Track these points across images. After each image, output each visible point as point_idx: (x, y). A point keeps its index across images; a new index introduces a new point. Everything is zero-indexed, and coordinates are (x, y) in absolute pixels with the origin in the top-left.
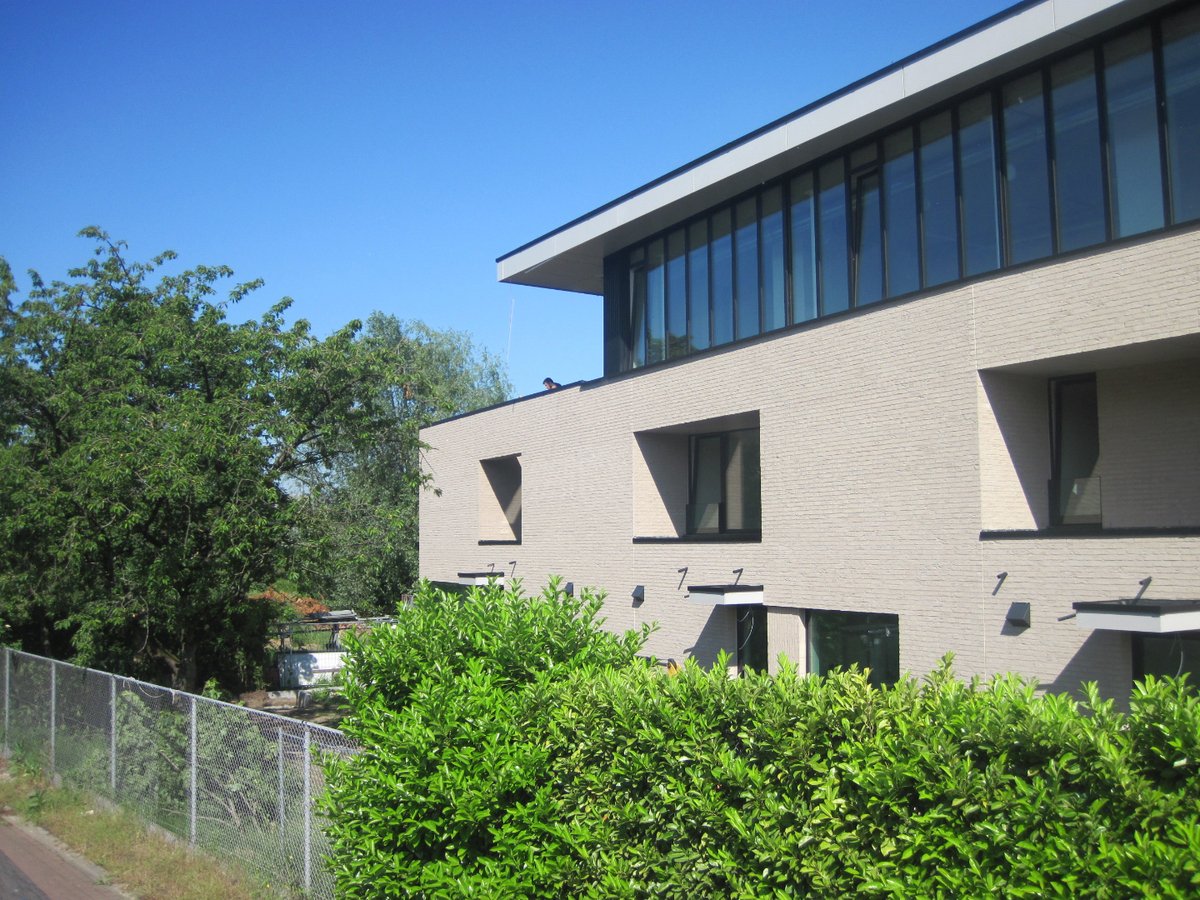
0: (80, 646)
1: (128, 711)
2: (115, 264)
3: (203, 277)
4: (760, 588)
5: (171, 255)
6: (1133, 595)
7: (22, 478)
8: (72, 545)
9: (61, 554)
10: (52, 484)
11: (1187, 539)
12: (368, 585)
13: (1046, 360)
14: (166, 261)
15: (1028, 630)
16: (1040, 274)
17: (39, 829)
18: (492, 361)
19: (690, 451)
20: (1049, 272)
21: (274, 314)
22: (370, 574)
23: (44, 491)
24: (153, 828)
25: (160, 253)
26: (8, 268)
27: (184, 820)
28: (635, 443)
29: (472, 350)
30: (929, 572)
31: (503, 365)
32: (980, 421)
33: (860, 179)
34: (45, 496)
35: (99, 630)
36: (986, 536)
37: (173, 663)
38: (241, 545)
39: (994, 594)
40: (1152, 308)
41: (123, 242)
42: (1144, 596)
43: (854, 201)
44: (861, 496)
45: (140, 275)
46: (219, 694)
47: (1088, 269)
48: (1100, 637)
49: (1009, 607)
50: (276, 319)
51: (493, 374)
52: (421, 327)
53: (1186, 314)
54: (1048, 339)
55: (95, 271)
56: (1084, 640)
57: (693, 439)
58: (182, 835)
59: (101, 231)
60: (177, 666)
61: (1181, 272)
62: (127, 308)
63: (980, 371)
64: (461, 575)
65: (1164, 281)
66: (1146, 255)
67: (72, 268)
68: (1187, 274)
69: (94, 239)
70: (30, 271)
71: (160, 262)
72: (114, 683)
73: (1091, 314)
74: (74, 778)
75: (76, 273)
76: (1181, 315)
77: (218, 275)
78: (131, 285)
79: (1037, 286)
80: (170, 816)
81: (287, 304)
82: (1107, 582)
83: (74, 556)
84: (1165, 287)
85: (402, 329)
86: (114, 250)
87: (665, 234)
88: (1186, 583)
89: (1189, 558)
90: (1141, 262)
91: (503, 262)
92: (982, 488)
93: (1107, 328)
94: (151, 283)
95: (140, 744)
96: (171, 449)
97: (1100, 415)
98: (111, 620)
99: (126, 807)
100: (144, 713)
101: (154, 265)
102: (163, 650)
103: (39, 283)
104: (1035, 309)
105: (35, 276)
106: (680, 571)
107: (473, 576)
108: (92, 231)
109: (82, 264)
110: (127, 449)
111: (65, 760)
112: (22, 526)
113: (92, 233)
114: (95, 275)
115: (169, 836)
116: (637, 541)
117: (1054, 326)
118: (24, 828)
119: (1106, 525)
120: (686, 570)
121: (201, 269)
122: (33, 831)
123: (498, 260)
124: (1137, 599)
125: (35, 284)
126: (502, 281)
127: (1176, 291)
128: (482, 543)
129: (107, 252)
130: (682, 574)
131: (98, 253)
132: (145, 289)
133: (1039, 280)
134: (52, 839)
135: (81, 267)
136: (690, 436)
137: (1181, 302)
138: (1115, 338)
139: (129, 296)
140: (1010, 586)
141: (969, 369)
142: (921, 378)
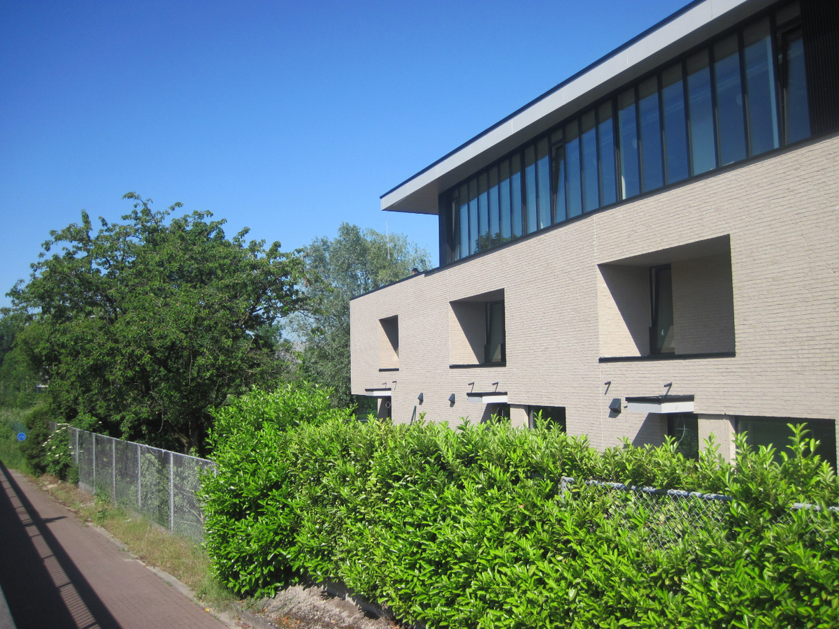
0: (124, 429)
1: (149, 464)
2: (147, 212)
3: (196, 217)
4: (506, 394)
5: (179, 205)
6: (664, 393)
7: (91, 336)
8: (117, 374)
9: (111, 378)
10: (108, 339)
11: (687, 361)
12: (342, 400)
13: (626, 258)
14: (177, 208)
15: (620, 415)
16: (624, 209)
17: (102, 528)
18: (420, 253)
19: (487, 312)
20: (627, 208)
21: (240, 237)
22: (343, 393)
23: (103, 343)
24: (156, 525)
25: (173, 204)
26: (88, 217)
27: (168, 521)
28: (450, 308)
29: (408, 246)
30: (578, 382)
31: (428, 255)
32: (598, 294)
33: (557, 149)
34: (104, 346)
35: (135, 421)
36: (602, 360)
37: (184, 441)
38: (211, 372)
39: (605, 394)
40: (671, 229)
41: (150, 200)
42: (669, 394)
43: (554, 165)
44: (549, 338)
45: (162, 218)
46: (197, 455)
47: (643, 206)
48: (652, 417)
49: (611, 401)
50: (241, 240)
51: (422, 261)
52: (373, 233)
53: (685, 232)
54: (627, 246)
55: (136, 216)
56: (644, 419)
57: (489, 305)
58: (168, 528)
59: (136, 195)
60: (187, 443)
61: (683, 208)
62: (155, 236)
63: (598, 265)
64: (367, 390)
65: (675, 214)
66: (668, 198)
67: (124, 215)
68: (685, 209)
69: (132, 199)
70: (100, 218)
71: (173, 209)
72: (139, 448)
73: (645, 232)
74: (123, 503)
75: (125, 218)
76: (683, 233)
77: (205, 216)
78: (156, 223)
79: (622, 216)
80: (163, 519)
81: (246, 231)
82: (653, 386)
83: (119, 379)
84: (676, 217)
85: (361, 234)
86: (145, 204)
87: (467, 181)
88: (686, 386)
89: (688, 371)
90: (666, 202)
91: (383, 199)
92: (600, 333)
93: (652, 240)
94: (167, 223)
95: (154, 482)
96: (170, 319)
97: (673, 289)
98: (141, 415)
99: (144, 515)
100: (157, 465)
101: (170, 211)
102: (178, 433)
103: (105, 224)
104: (621, 229)
105: (103, 220)
106: (469, 384)
107: (372, 390)
108: (130, 195)
109: (129, 213)
110: (144, 319)
111: (121, 493)
112: (91, 363)
113: (131, 196)
114: (137, 218)
115: (163, 529)
116: (452, 367)
117: (629, 239)
118: (95, 528)
119: (676, 353)
120: (473, 383)
121: (196, 213)
122: (99, 530)
123: (381, 197)
124: (666, 395)
125: (103, 225)
126: (383, 210)
127: (680, 219)
128: (381, 370)
129: (141, 206)
130: (471, 386)
131: (136, 206)
132: (163, 226)
133: (623, 212)
134: (107, 532)
135: (128, 214)
136: (486, 303)
137: (683, 225)
138: (655, 246)
139: (155, 230)
140: (612, 389)
141: (593, 264)
142: (573, 269)
